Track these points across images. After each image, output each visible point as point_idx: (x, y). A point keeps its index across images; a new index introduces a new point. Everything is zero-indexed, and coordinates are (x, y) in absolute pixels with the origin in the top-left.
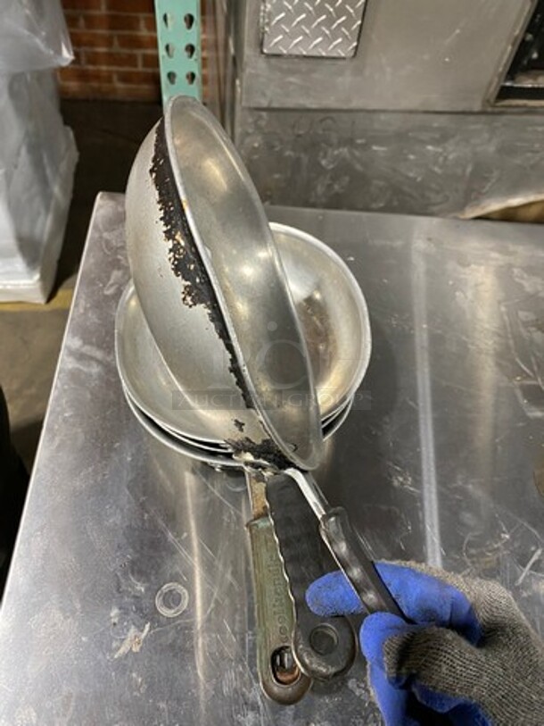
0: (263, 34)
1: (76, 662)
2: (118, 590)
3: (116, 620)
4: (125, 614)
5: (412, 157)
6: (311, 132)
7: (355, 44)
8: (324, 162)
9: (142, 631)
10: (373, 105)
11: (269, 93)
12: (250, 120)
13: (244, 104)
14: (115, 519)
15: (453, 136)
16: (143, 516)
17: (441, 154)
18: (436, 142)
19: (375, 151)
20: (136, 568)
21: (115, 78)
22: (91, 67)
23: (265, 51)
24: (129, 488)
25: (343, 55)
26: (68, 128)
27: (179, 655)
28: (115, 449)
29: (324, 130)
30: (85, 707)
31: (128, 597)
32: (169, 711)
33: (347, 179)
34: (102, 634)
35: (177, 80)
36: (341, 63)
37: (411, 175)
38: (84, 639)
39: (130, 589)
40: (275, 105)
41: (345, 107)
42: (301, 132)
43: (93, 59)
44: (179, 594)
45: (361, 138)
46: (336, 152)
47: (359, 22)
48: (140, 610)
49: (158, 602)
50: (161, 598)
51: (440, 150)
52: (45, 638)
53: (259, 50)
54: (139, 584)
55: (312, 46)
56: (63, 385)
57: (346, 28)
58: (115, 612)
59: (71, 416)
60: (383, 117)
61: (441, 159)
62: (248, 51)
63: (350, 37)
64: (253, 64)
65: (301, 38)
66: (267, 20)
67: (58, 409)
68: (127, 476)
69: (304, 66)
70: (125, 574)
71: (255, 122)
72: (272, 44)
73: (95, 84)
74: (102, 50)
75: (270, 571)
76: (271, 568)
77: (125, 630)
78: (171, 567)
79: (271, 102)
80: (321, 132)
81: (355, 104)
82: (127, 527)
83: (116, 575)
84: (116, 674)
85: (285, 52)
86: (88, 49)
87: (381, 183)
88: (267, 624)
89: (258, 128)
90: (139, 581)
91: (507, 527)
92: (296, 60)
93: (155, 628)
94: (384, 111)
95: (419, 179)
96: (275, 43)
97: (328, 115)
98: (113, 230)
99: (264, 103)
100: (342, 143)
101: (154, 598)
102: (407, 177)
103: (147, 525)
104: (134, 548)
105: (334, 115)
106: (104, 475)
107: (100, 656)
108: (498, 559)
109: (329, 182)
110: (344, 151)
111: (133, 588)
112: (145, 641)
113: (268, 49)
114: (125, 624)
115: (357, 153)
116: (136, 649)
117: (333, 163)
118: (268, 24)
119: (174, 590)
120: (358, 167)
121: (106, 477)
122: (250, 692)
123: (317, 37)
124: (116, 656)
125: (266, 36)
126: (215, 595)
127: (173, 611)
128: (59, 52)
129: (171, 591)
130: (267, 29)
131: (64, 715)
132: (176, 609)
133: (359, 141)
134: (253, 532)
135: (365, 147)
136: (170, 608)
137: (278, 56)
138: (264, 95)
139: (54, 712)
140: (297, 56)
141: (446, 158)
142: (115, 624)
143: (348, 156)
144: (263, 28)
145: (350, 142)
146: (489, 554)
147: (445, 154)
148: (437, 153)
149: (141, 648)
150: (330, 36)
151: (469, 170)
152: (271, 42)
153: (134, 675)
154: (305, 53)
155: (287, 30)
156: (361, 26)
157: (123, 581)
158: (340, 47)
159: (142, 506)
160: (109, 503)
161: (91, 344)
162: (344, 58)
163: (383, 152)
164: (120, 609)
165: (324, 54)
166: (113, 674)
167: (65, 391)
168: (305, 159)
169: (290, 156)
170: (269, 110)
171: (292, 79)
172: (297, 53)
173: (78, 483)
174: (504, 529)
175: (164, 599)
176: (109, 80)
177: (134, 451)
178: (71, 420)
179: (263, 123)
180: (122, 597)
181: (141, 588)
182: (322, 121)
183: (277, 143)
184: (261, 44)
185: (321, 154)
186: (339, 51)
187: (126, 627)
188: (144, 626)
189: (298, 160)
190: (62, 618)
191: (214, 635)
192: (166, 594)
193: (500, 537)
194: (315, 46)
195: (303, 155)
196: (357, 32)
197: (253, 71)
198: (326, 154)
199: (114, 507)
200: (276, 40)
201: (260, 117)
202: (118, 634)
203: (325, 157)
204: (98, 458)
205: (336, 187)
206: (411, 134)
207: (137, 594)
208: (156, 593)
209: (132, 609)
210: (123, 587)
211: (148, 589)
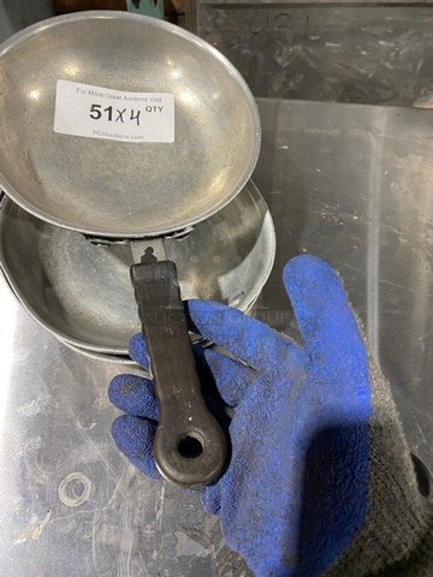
2: (23, 478)
3: (20, 507)
4: (28, 501)
5: (364, 53)
6: (267, 29)
8: (279, 60)
9: (43, 519)
12: (209, 19)
15: (406, 30)
16: (55, 404)
17: (393, 49)
18: (388, 37)
19: (330, 48)
20: (42, 457)
24: (43, 376)
27: (77, 545)
29: (279, 27)
31: (32, 485)
33: (302, 76)
37: (363, 71)
39: (35, 477)
42: (257, 30)
44: (83, 485)
45: (315, 35)
46: (291, 50)
48: (42, 497)
49: (62, 491)
50: (64, 488)
51: (392, 45)
54: (44, 472)
58: (19, 499)
60: (337, 11)
61: (393, 54)
68: (43, 365)
70: (32, 461)
71: (214, 20)
77: (27, 518)
78: (78, 456)
80: (276, 29)
82: (38, 414)
83: (24, 463)
87: (334, 80)
89: (217, 26)
90: (44, 469)
93: (55, 518)
95: (370, 76)
97: (283, 11)
100: (296, 40)
101: (58, 487)
102: (359, 74)
103: (57, 413)
104: (42, 436)
105: (289, 11)
109: (285, 79)
110: (299, 47)
111: (38, 476)
112: (44, 529)
114: (28, 511)
115: (311, 50)
116: (35, 537)
117: (288, 60)
119: (78, 480)
120: (312, 64)
126: (117, 487)
127: (75, 501)
129: (74, 481)
132: (78, 498)
133: (313, 38)
135: (319, 43)
136: (72, 497)
141: (398, 53)
143: (302, 54)
145: (304, 39)
147: (397, 49)
148: (390, 48)
149: (41, 536)
151: (420, 65)
157: (29, 468)
159: (54, 394)
163: (337, 48)
164: (24, 496)
168: (261, 57)
169: (247, 54)
170: (225, 6)
175: (67, 488)
179: (220, 21)
180: (27, 485)
181: (45, 477)
182: (277, 17)
183: (235, 42)
185: (277, 52)
187: (28, 514)
188: (45, 515)
189: (255, 58)
191: (112, 527)
192: (69, 483)
195: (259, 53)
198: (281, 51)
201: (218, 15)
202: (20, 521)
203: (280, 55)
205: (291, 84)
206: (364, 29)
207: (41, 482)
208: (60, 482)
209: (35, 497)
210: (29, 474)
211: (53, 478)
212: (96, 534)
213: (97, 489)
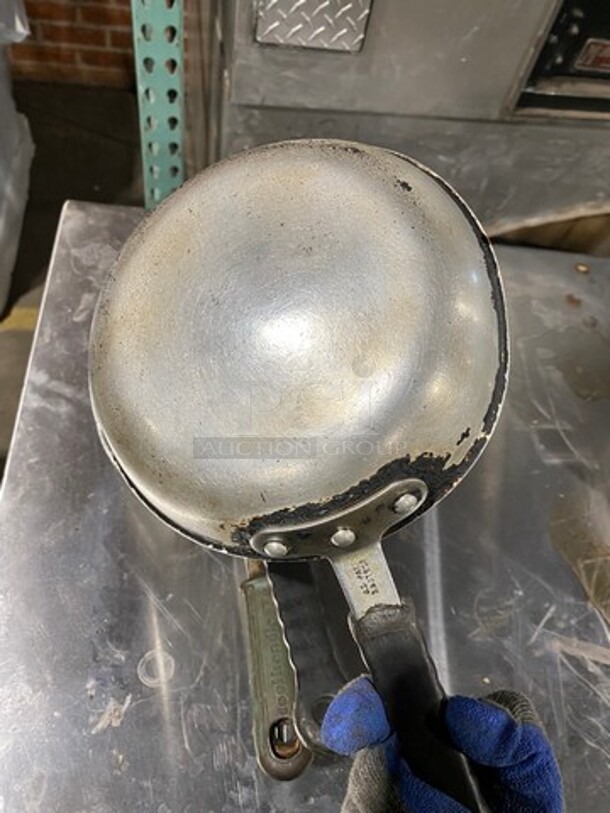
0: (257, 19)
1: (47, 741)
2: (94, 659)
3: (93, 693)
4: (102, 685)
7: (361, 36)
9: (123, 703)
10: (380, 107)
11: (262, 89)
12: (240, 119)
13: (234, 100)
14: (90, 579)
15: (467, 147)
16: (122, 576)
17: (453, 166)
18: (447, 152)
20: (114, 634)
21: (78, 57)
22: (49, 44)
23: (259, 39)
24: (105, 544)
25: (348, 48)
26: (22, 116)
28: (89, 500)
29: (324, 133)
30: (59, 788)
31: (106, 666)
32: (154, 791)
34: (77, 707)
35: (155, 68)
36: (345, 57)
38: (56, 714)
39: (108, 658)
40: (269, 102)
41: (348, 108)
43: (52, 34)
47: (367, 11)
48: (120, 680)
49: (140, 671)
50: (144, 667)
51: (452, 161)
52: (11, 714)
53: (251, 38)
54: (118, 651)
55: (313, 36)
56: (26, 426)
57: (352, 18)
58: (91, 684)
59: (36, 463)
60: (390, 121)
61: (453, 172)
62: (239, 39)
63: (356, 29)
64: (245, 55)
65: (299, 26)
66: (261, 3)
67: (21, 454)
68: (103, 531)
69: (302, 59)
70: (103, 641)
71: (246, 122)
72: (267, 31)
73: (54, 64)
74: (63, 24)
75: (267, 637)
76: (268, 634)
77: (103, 703)
79: (263, 99)
81: (359, 106)
82: (105, 588)
83: (92, 643)
84: (94, 752)
85: (281, 41)
86: (46, 22)
88: (265, 695)
89: (249, 128)
90: (117, 648)
91: (521, 583)
92: (295, 52)
93: (137, 700)
94: (392, 115)
96: (270, 30)
97: (330, 116)
98: (83, 246)
99: (257, 100)
101: (136, 667)
103: (126, 585)
104: (112, 612)
105: (336, 117)
106: (77, 529)
107: (75, 733)
108: (510, 617)
111: (112, 656)
112: (126, 714)
113: (263, 38)
114: (104, 696)
116: (116, 723)
118: (263, 8)
121: (80, 532)
122: (243, 766)
123: (319, 27)
124: (94, 732)
125: (260, 21)
126: (205, 663)
127: (157, 681)
128: (12, 26)
129: (154, 659)
130: (261, 13)
131: (35, 799)
134: (249, 593)
136: (154, 677)
137: (274, 46)
138: (257, 91)
139: (24, 795)
140: (295, 47)
141: (459, 172)
142: (92, 697)
144: (257, 12)
146: (500, 612)
147: (458, 166)
148: (449, 164)
149: (122, 723)
150: (333, 25)
151: (484, 184)
152: (266, 29)
153: (114, 752)
154: (304, 44)
155: (285, 16)
156: (369, 15)
157: (100, 648)
158: (345, 39)
159: (121, 564)
160: (83, 561)
161: (59, 379)
162: (348, 52)
164: (98, 679)
165: (326, 46)
166: (91, 751)
167: (29, 433)
170: (262, 108)
171: (290, 73)
172: (295, 43)
173: (46, 540)
174: (518, 585)
175: (146, 667)
176: (71, 59)
177: (110, 502)
178: (37, 467)
179: (254, 123)
180: (100, 667)
181: (121, 656)
182: (321, 123)
184: (254, 31)
186: (344, 44)
187: (104, 699)
188: (125, 698)
190: (31, 692)
191: (203, 706)
192: (149, 661)
193: (512, 595)
194: (317, 36)
196: (364, 22)
197: (244, 62)
199: (88, 566)
200: (271, 27)
201: (251, 116)
202: (95, 708)
204: (69, 510)
206: (421, 143)
207: (117, 663)
208: (138, 662)
209: (111, 680)
210: (101, 656)
211: (128, 657)
212: (185, 715)
213: (182, 666)
